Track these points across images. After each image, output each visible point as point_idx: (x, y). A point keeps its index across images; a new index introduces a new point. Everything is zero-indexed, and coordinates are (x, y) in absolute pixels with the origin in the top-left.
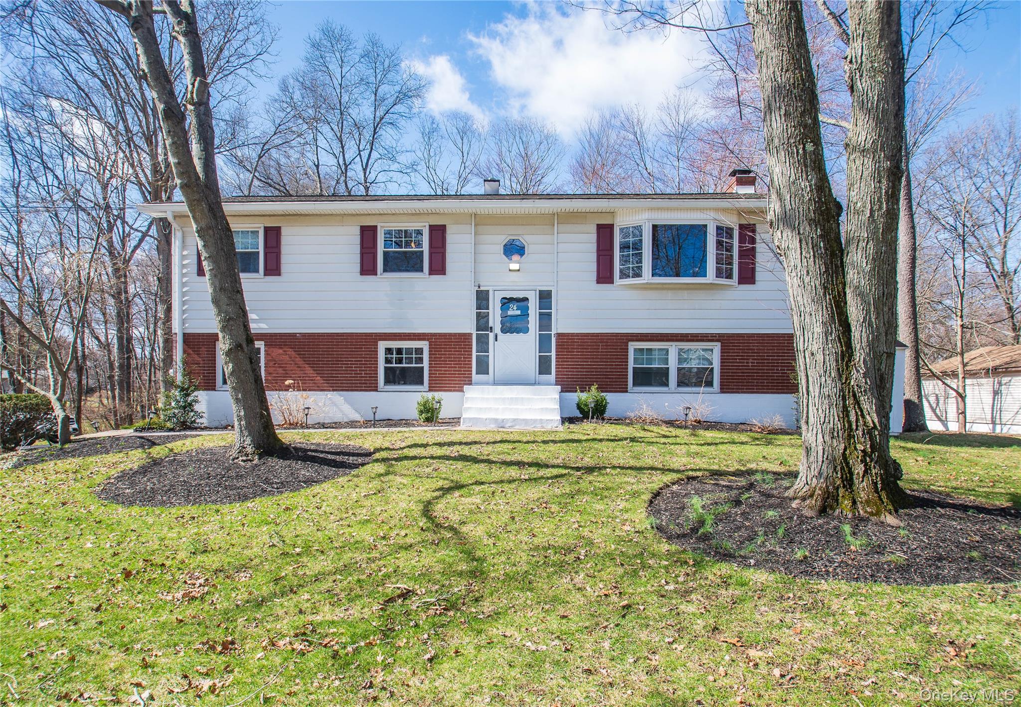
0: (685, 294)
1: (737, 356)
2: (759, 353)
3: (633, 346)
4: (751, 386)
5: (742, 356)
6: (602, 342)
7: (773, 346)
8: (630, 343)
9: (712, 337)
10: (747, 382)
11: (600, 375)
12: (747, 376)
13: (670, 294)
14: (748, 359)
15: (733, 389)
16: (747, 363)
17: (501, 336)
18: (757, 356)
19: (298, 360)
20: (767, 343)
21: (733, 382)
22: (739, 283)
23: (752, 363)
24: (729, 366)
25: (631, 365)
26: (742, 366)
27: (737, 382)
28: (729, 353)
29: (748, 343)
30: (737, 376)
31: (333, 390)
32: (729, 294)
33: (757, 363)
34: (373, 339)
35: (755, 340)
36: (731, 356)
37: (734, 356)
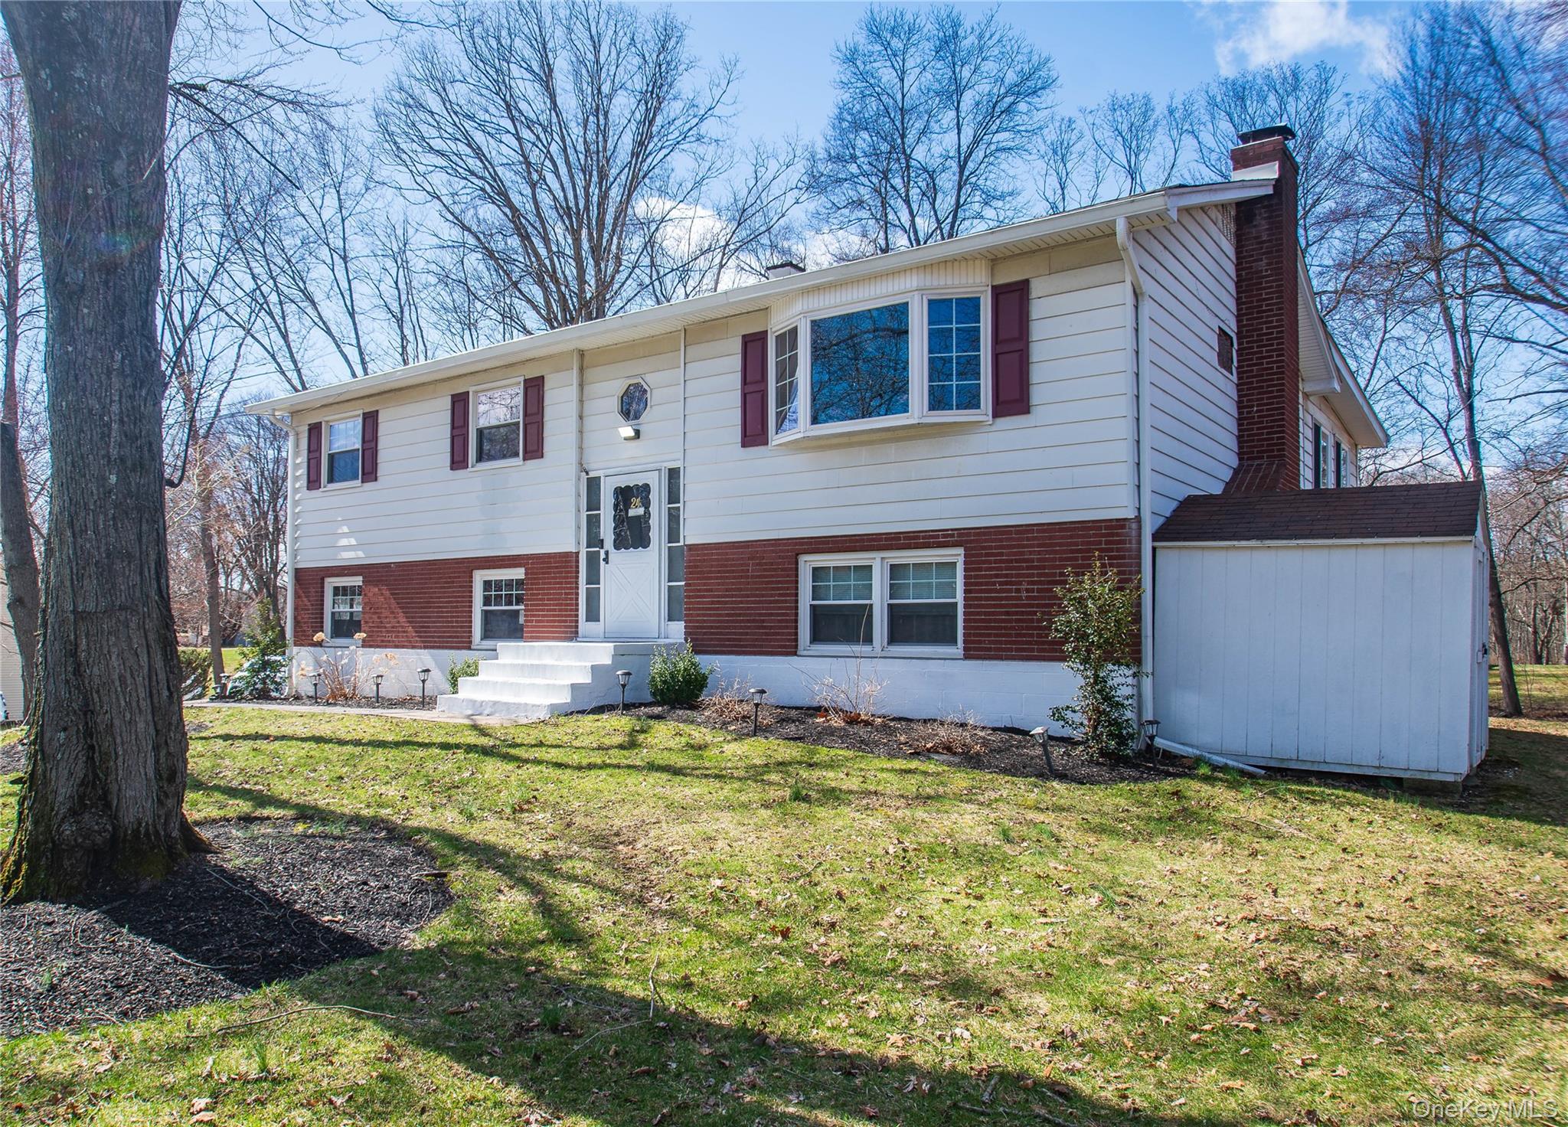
0: (892, 450)
1: (997, 576)
2: (1044, 567)
3: (809, 562)
4: (1027, 643)
5: (1006, 576)
6: (752, 559)
7: (1072, 551)
8: (803, 558)
9: (945, 536)
10: (1017, 635)
11: (748, 621)
12: (1017, 621)
13: (863, 454)
14: (1020, 583)
15: (990, 649)
16: (1018, 591)
17: (615, 555)
18: (1039, 575)
19: (394, 605)
20: (1060, 545)
21: (989, 635)
22: (996, 415)
23: (1027, 590)
24: (981, 599)
25: (805, 600)
26: (1006, 598)
27: (996, 635)
28: (980, 569)
29: (1019, 546)
30: (995, 621)
31: (425, 647)
32: (976, 441)
33: (1039, 590)
34: (466, 567)
35: (1034, 538)
36: (985, 576)
37: (991, 576)
